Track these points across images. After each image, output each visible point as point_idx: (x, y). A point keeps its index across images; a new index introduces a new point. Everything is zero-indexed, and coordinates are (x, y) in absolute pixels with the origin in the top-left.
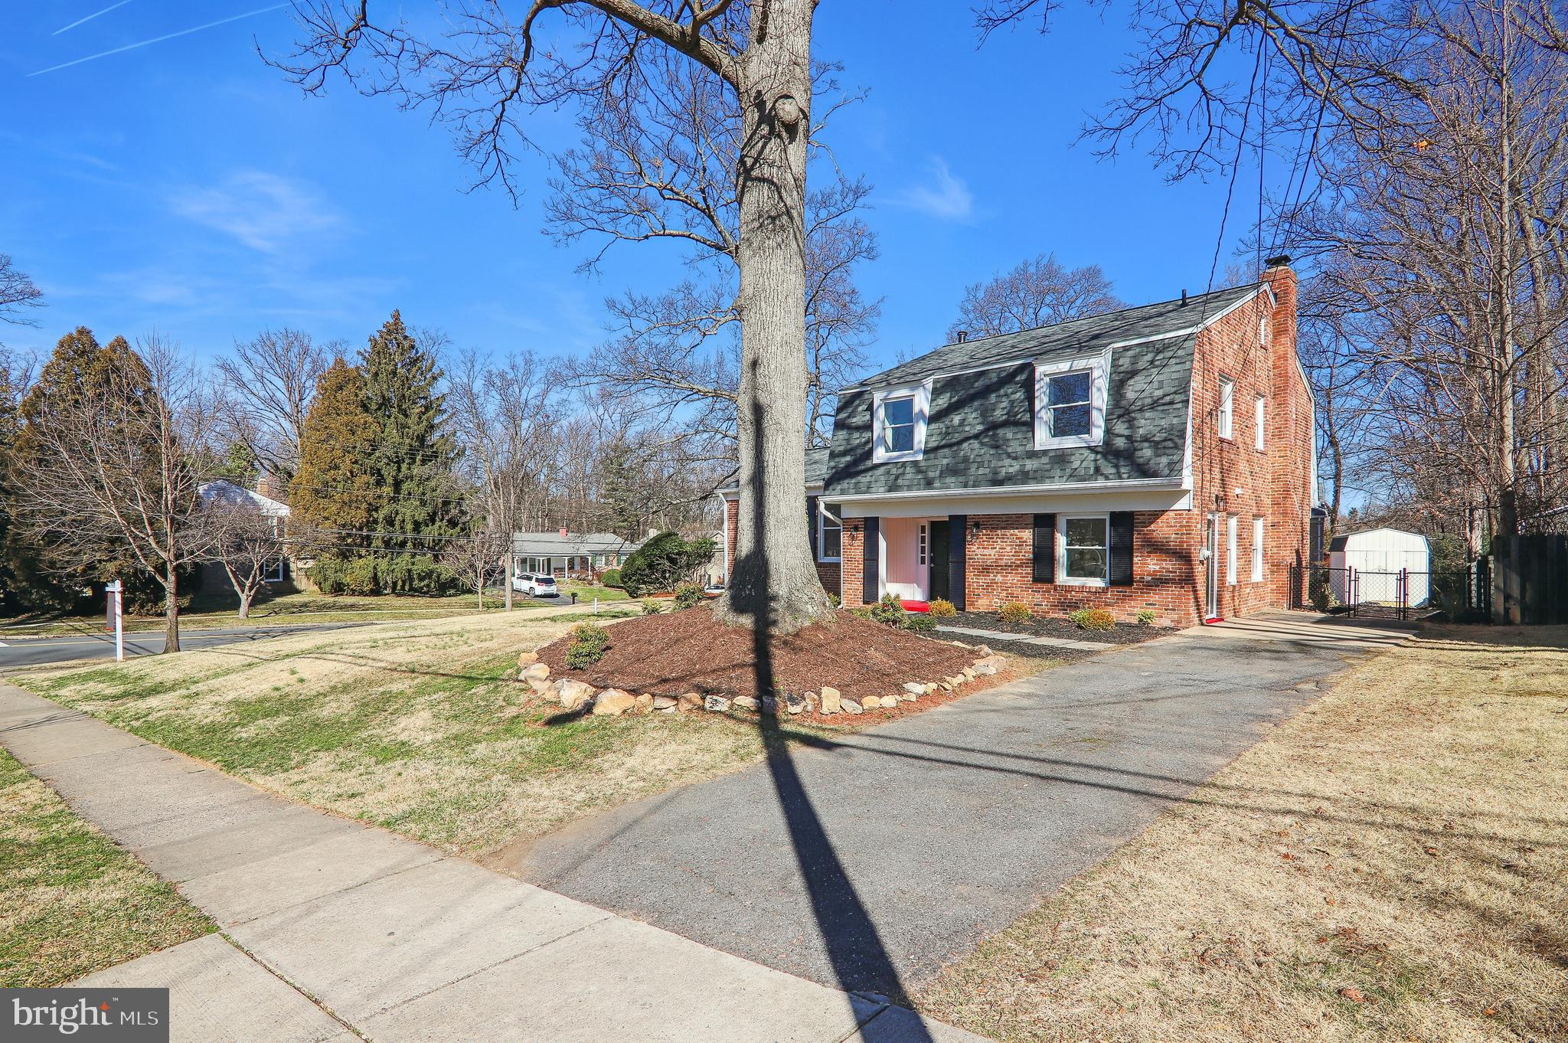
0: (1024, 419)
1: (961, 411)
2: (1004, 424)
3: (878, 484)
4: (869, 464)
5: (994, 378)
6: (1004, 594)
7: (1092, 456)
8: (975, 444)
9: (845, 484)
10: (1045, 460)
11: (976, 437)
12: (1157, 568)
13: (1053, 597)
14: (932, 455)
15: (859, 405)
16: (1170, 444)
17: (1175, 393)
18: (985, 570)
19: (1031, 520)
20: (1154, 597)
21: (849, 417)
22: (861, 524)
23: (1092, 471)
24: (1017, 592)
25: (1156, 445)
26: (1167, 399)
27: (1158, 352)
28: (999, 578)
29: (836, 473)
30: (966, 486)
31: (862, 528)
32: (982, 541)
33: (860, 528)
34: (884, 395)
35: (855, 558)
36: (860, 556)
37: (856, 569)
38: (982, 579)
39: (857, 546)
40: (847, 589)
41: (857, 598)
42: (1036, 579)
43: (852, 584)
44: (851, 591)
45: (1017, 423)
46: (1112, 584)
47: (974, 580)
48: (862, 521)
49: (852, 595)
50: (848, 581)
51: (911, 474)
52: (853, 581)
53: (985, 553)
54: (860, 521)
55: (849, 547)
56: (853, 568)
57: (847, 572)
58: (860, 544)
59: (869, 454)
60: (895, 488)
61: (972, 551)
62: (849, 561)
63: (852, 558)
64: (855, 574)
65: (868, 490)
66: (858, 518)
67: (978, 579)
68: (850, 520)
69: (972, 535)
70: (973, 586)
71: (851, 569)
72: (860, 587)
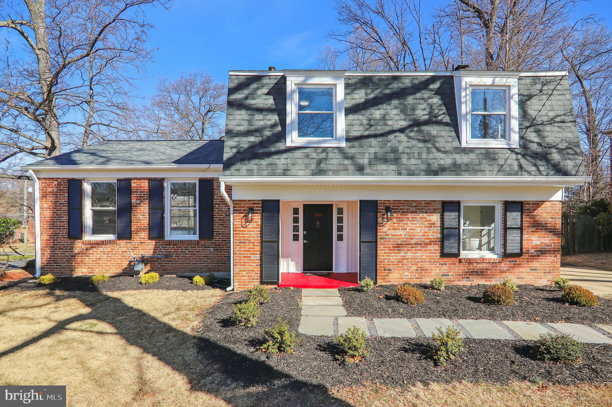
0: (444, 121)
1: (380, 106)
2: (427, 123)
3: (297, 167)
4: (281, 146)
5: (407, 83)
6: (414, 268)
7: (514, 156)
8: (402, 137)
9: (253, 164)
10: (472, 156)
11: (402, 130)
12: (539, 243)
13: (463, 268)
14: (356, 144)
15: (258, 89)
16: (570, 151)
17: (564, 115)
18: (398, 247)
19: (439, 206)
20: (535, 264)
21: (246, 98)
22: (256, 207)
23: (516, 168)
24: (426, 265)
25: (560, 151)
26: (558, 119)
27: (544, 85)
28: (410, 255)
29: (238, 153)
30: (399, 174)
31: (258, 210)
32: (394, 223)
33: (256, 210)
34: (300, 79)
35: (250, 240)
36: (256, 238)
37: (250, 251)
38: (393, 256)
39: (252, 228)
40: (239, 271)
41: (253, 279)
42: (443, 255)
43: (245, 265)
44: (245, 273)
45: (439, 123)
46: (506, 255)
47: (385, 257)
48: (259, 204)
49: (245, 276)
50: (241, 262)
51: (335, 159)
52: (247, 262)
53: (395, 234)
54: (256, 204)
55: (242, 229)
56: (247, 249)
57: (239, 254)
58: (256, 226)
59: (281, 136)
60: (320, 172)
61: (383, 232)
62: (241, 243)
63: (246, 240)
64: (249, 255)
65: (285, 173)
66: (253, 201)
67: (389, 256)
68: (242, 202)
69: (384, 218)
70: (384, 262)
71: (244, 251)
72: (257, 268)
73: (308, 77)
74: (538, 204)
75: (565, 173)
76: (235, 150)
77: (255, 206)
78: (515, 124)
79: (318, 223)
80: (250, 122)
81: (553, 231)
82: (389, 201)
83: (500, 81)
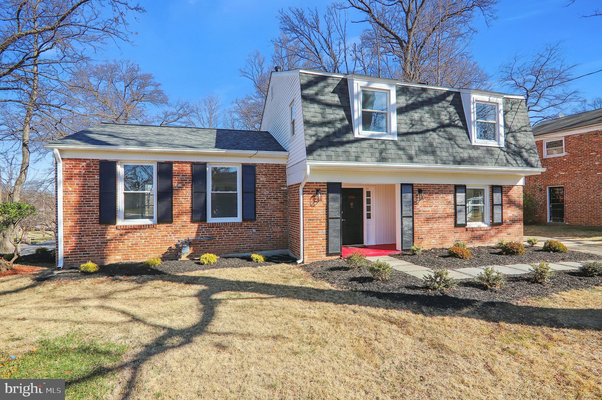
0: (459, 125)
1: (417, 111)
2: (449, 125)
3: (365, 155)
4: (349, 137)
5: (432, 94)
6: (438, 236)
7: (502, 153)
8: (434, 135)
9: (331, 151)
10: (479, 151)
11: (434, 130)
12: (511, 215)
14: (404, 138)
15: (325, 87)
16: (531, 151)
17: (526, 126)
18: (428, 220)
19: (453, 189)
21: (317, 94)
22: (324, 189)
23: (505, 161)
24: (446, 234)
25: (527, 151)
26: (523, 129)
27: (513, 104)
28: (435, 226)
29: (317, 141)
31: (324, 191)
32: (424, 202)
33: (322, 191)
34: (364, 83)
35: (317, 218)
36: (322, 216)
37: (317, 227)
38: (424, 228)
39: (319, 207)
40: (309, 245)
41: (320, 252)
42: (456, 225)
43: (314, 240)
44: (313, 246)
45: (456, 126)
46: (493, 224)
47: (419, 229)
48: (325, 186)
49: (314, 250)
50: (310, 237)
51: (392, 151)
52: (315, 237)
53: (425, 210)
54: (322, 186)
55: (311, 208)
56: (315, 226)
57: (309, 230)
58: (322, 205)
59: (349, 129)
60: (383, 159)
61: (417, 209)
62: (310, 220)
63: (314, 217)
64: (317, 231)
65: (357, 159)
66: (319, 183)
67: (421, 227)
68: (311, 184)
69: (417, 198)
70: (418, 232)
71: (312, 227)
72: (323, 242)
73: (370, 82)
74: (510, 187)
75: (532, 166)
76: (314, 139)
77: (321, 187)
78: (502, 130)
79: (352, 204)
80: (323, 115)
81: (518, 206)
82: (421, 184)
83: (493, 99)
